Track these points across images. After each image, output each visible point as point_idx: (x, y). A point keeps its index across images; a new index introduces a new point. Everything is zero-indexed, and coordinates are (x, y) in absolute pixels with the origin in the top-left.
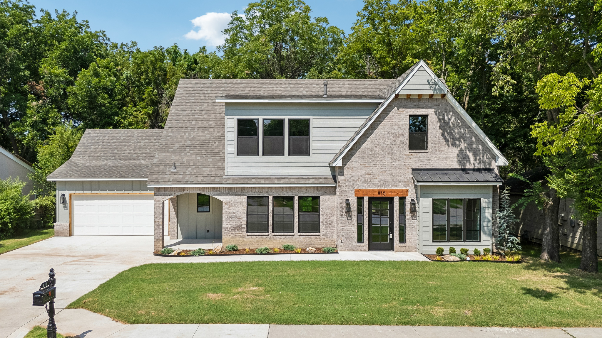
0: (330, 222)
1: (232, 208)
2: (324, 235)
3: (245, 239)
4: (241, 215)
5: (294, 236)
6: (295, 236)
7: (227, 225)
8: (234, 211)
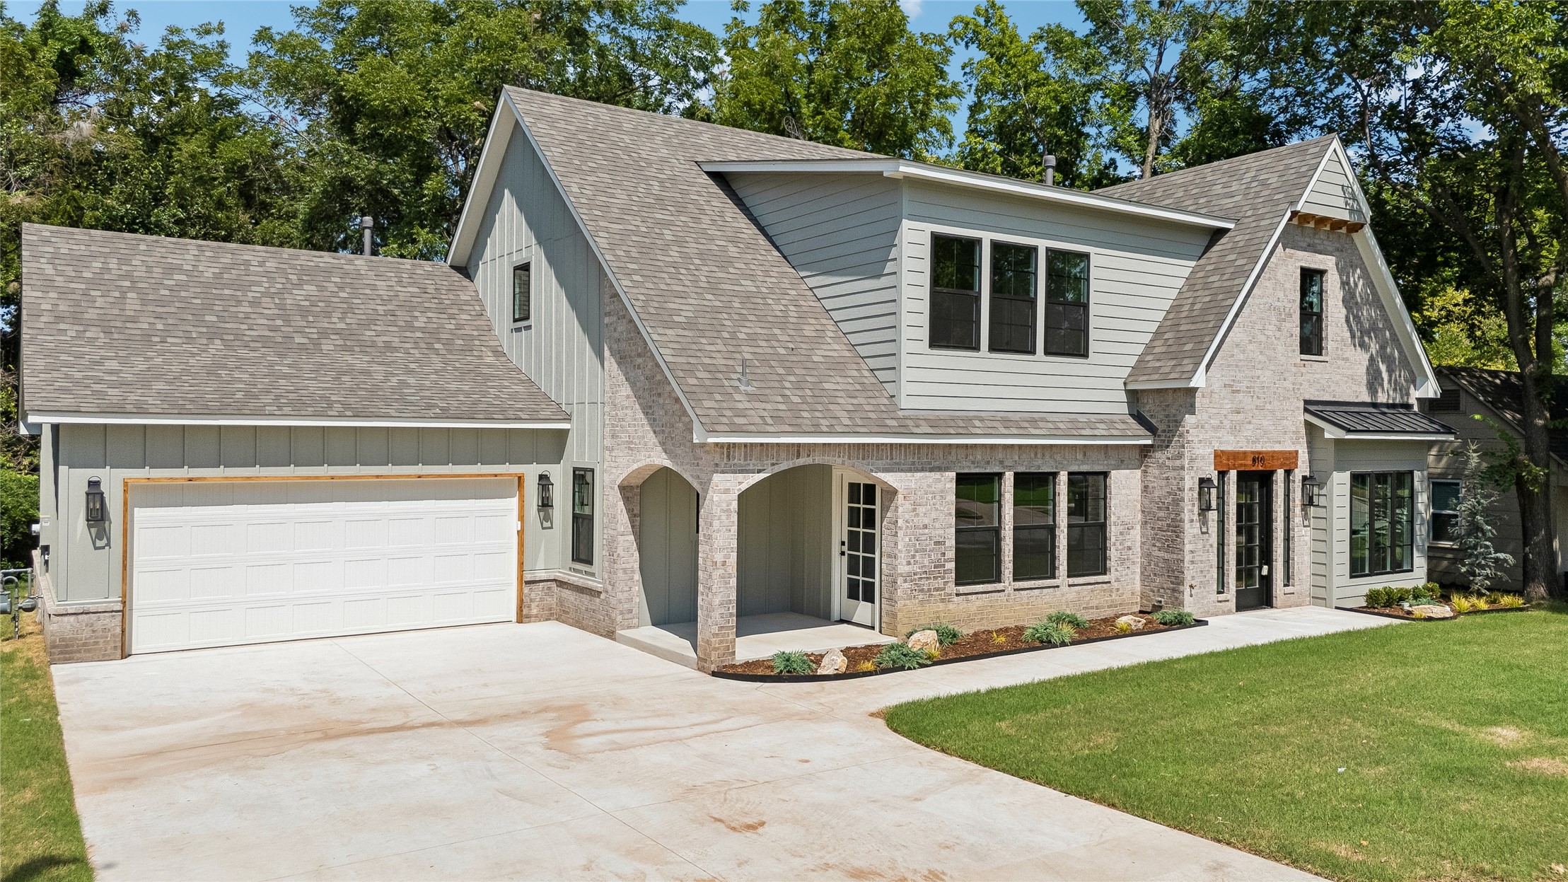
0: (1129, 544)
1: (921, 510)
2: (1117, 580)
3: (951, 606)
4: (941, 532)
5: (1058, 587)
6: (1061, 587)
7: (909, 563)
8: (926, 521)
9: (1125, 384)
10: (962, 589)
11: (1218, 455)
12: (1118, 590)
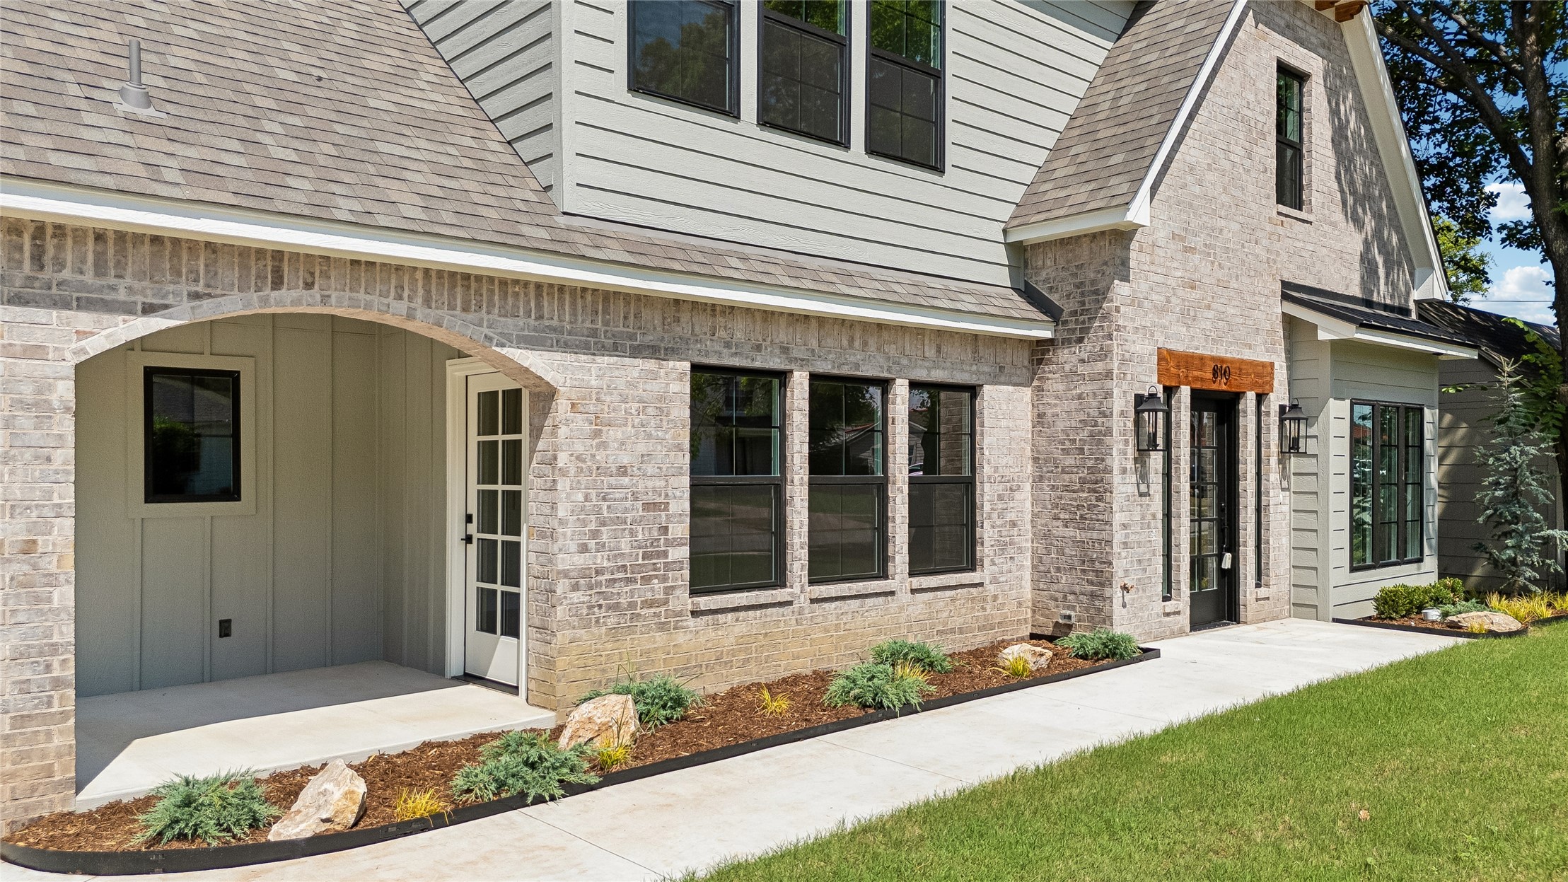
0: (1011, 516)
3: (681, 638)
5: (892, 593)
6: (898, 595)
7: (584, 549)
9: (1005, 231)
10: (705, 602)
11: (1164, 357)
12: (995, 598)
